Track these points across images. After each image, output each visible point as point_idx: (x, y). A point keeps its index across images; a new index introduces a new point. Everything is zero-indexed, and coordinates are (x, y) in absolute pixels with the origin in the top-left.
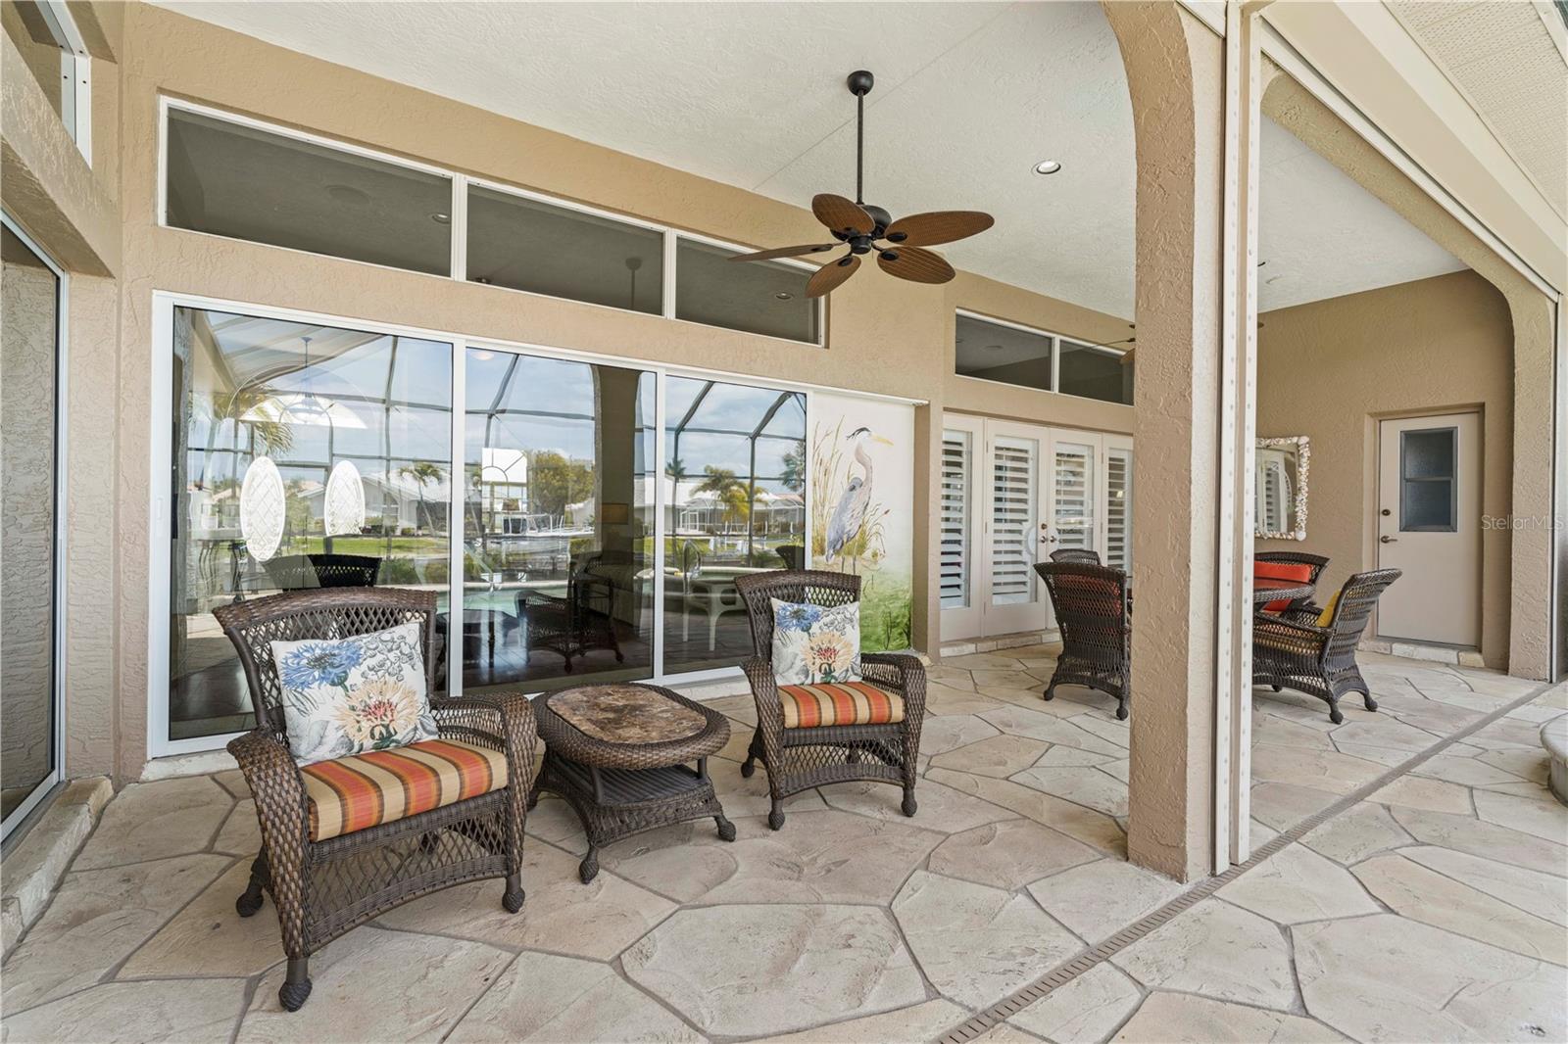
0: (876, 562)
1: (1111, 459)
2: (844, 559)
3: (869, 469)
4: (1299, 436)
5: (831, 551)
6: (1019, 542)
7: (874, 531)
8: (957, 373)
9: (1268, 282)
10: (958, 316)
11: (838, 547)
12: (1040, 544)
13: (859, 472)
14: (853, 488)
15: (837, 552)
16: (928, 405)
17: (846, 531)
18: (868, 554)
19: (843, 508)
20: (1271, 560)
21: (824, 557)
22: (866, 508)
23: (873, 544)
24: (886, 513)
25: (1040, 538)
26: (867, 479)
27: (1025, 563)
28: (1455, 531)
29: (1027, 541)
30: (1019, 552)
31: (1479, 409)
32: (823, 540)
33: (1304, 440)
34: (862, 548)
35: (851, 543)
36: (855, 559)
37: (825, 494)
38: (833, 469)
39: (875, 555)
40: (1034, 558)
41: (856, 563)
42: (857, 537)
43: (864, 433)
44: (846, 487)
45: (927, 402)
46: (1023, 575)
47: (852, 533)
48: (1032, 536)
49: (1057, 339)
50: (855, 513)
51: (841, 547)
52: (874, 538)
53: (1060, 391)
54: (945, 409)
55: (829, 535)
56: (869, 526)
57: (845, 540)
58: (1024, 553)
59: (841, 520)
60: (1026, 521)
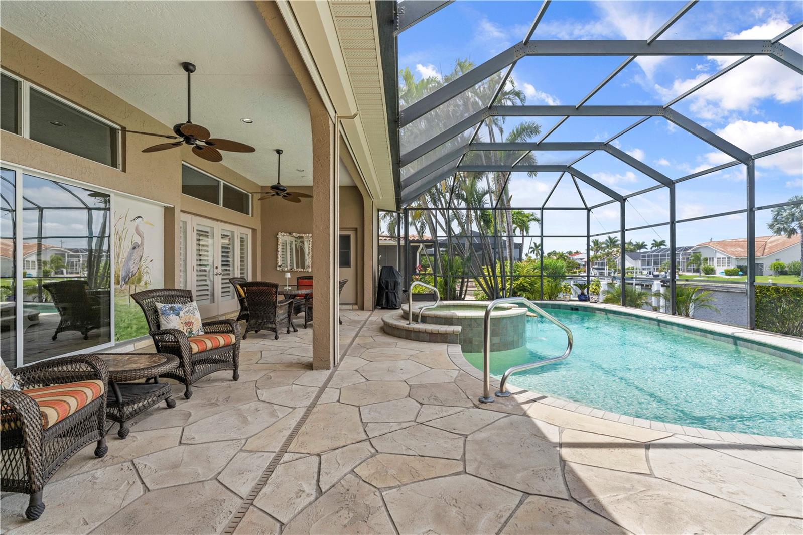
1: (241, 238)
2: (130, 286)
3: (142, 238)
4: (309, 234)
5: (123, 283)
6: (205, 275)
7: (145, 270)
8: (182, 193)
9: (302, 177)
10: (183, 165)
11: (127, 280)
12: (215, 276)
13: (138, 240)
14: (134, 248)
15: (126, 283)
16: (174, 208)
17: (131, 271)
19: (129, 258)
20: (305, 279)
21: (120, 286)
22: (141, 259)
23: (144, 278)
24: (151, 261)
25: (215, 273)
26: (141, 243)
27: (207, 285)
28: (350, 267)
29: (209, 275)
30: (205, 280)
31: (356, 230)
32: (119, 276)
33: (310, 235)
34: (139, 280)
35: (133, 277)
36: (136, 286)
37: (120, 251)
38: (124, 237)
39: (145, 284)
40: (212, 282)
41: (136, 288)
42: (137, 274)
43: (140, 219)
44: (131, 247)
45: (173, 206)
46: (207, 291)
47: (134, 272)
48: (211, 273)
49: (222, 182)
50: (136, 261)
51: (129, 280)
52: (145, 275)
53: (223, 206)
54: (182, 211)
55: (122, 274)
56: (142, 268)
57: (131, 276)
58: (208, 281)
59: (128, 265)
60: (208, 265)
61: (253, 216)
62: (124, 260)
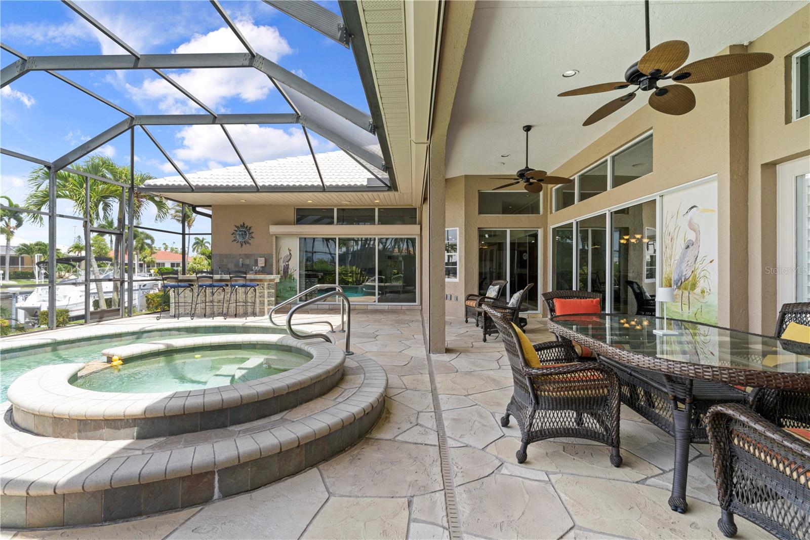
0: (704, 297)
3: (697, 233)
5: (675, 287)
7: (702, 274)
11: (679, 284)
13: (692, 236)
14: (688, 247)
15: (679, 288)
17: (684, 274)
18: (698, 290)
19: (682, 260)
22: (696, 259)
23: (701, 284)
24: (711, 262)
26: (696, 239)
32: (671, 280)
34: (694, 286)
35: (687, 282)
36: (689, 293)
37: (672, 252)
38: (675, 237)
39: (703, 292)
41: (690, 295)
42: (690, 279)
43: (694, 209)
44: (684, 246)
47: (687, 276)
50: (689, 263)
51: (681, 284)
52: (702, 280)
55: (674, 277)
56: (699, 271)
57: (683, 280)
59: (681, 268)
62: (676, 262)
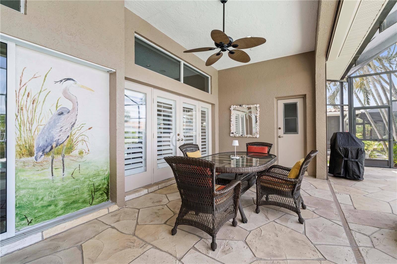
0: (82, 157)
1: (202, 111)
2: (53, 158)
4: (257, 104)
5: (40, 153)
6: (169, 141)
7: (80, 138)
8: (135, 64)
11: (48, 150)
12: (177, 142)
13: (67, 105)
14: (61, 114)
15: (47, 153)
16: (115, 73)
17: (55, 140)
18: (75, 152)
19: (52, 125)
21: (34, 157)
22: (73, 126)
23: (79, 147)
24: (89, 129)
25: (177, 139)
26: (74, 109)
27: (172, 149)
28: (298, 133)
29: (172, 141)
30: (169, 145)
31: (304, 97)
32: (32, 146)
33: (258, 105)
34: (70, 149)
35: (59, 147)
38: (40, 100)
39: (81, 153)
40: (175, 147)
41: (66, 158)
42: (65, 143)
43: (70, 81)
44: (54, 112)
45: (114, 71)
46: (171, 154)
47: (60, 141)
48: (174, 139)
49: (182, 62)
50: (64, 129)
51: (51, 150)
52: (80, 144)
53: (184, 83)
54: (126, 78)
55: (38, 143)
56: (75, 137)
57: (54, 145)
58: (171, 145)
59: (50, 133)
60: (172, 132)
61: (211, 93)
62: (42, 127)
